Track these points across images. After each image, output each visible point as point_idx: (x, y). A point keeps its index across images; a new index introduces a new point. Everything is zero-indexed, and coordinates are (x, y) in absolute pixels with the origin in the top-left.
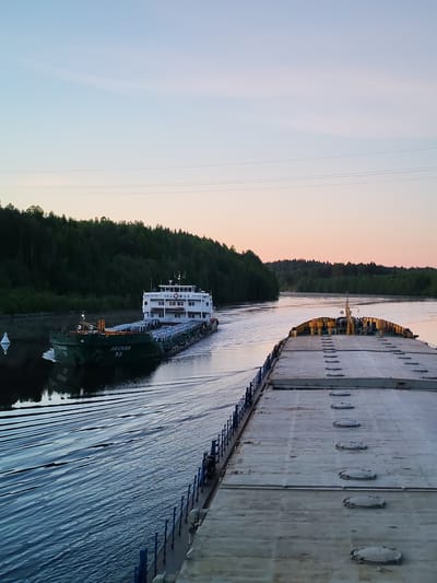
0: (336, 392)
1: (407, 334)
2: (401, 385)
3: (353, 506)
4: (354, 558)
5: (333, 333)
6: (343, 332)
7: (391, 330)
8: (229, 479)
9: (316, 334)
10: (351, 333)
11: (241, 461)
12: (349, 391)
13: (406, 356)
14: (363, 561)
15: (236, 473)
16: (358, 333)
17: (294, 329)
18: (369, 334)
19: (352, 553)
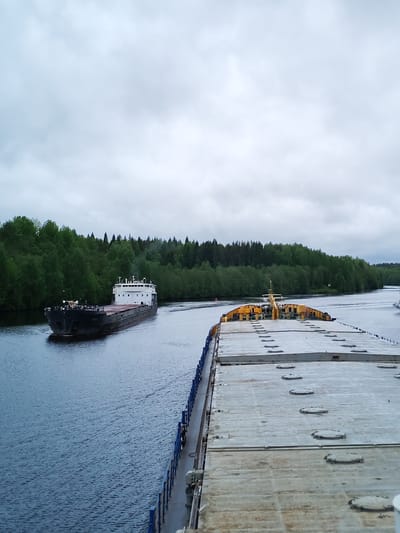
0: (282, 365)
1: (325, 317)
2: (336, 357)
3: (331, 462)
4: (355, 507)
5: (260, 318)
6: (268, 317)
7: (312, 315)
8: (212, 444)
9: (244, 319)
10: (276, 318)
11: (217, 427)
12: (294, 364)
13: (331, 334)
14: (362, 509)
15: (217, 437)
16: (281, 318)
17: (224, 316)
18: (292, 318)
19: (350, 503)
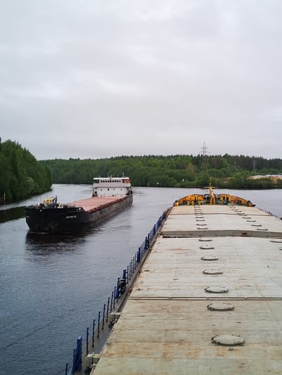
0: (203, 239)
1: (248, 204)
2: (245, 234)
3: (211, 309)
4: (214, 342)
5: (202, 204)
6: (208, 203)
7: (239, 202)
8: (134, 293)
9: (191, 204)
10: (213, 204)
11: (142, 282)
12: (211, 238)
13: (248, 217)
14: (219, 344)
15: (139, 290)
16: (217, 204)
17: (176, 201)
18: (224, 204)
19: (213, 339)
